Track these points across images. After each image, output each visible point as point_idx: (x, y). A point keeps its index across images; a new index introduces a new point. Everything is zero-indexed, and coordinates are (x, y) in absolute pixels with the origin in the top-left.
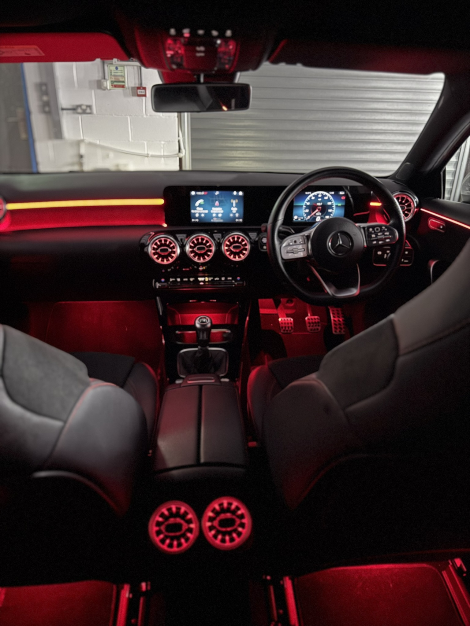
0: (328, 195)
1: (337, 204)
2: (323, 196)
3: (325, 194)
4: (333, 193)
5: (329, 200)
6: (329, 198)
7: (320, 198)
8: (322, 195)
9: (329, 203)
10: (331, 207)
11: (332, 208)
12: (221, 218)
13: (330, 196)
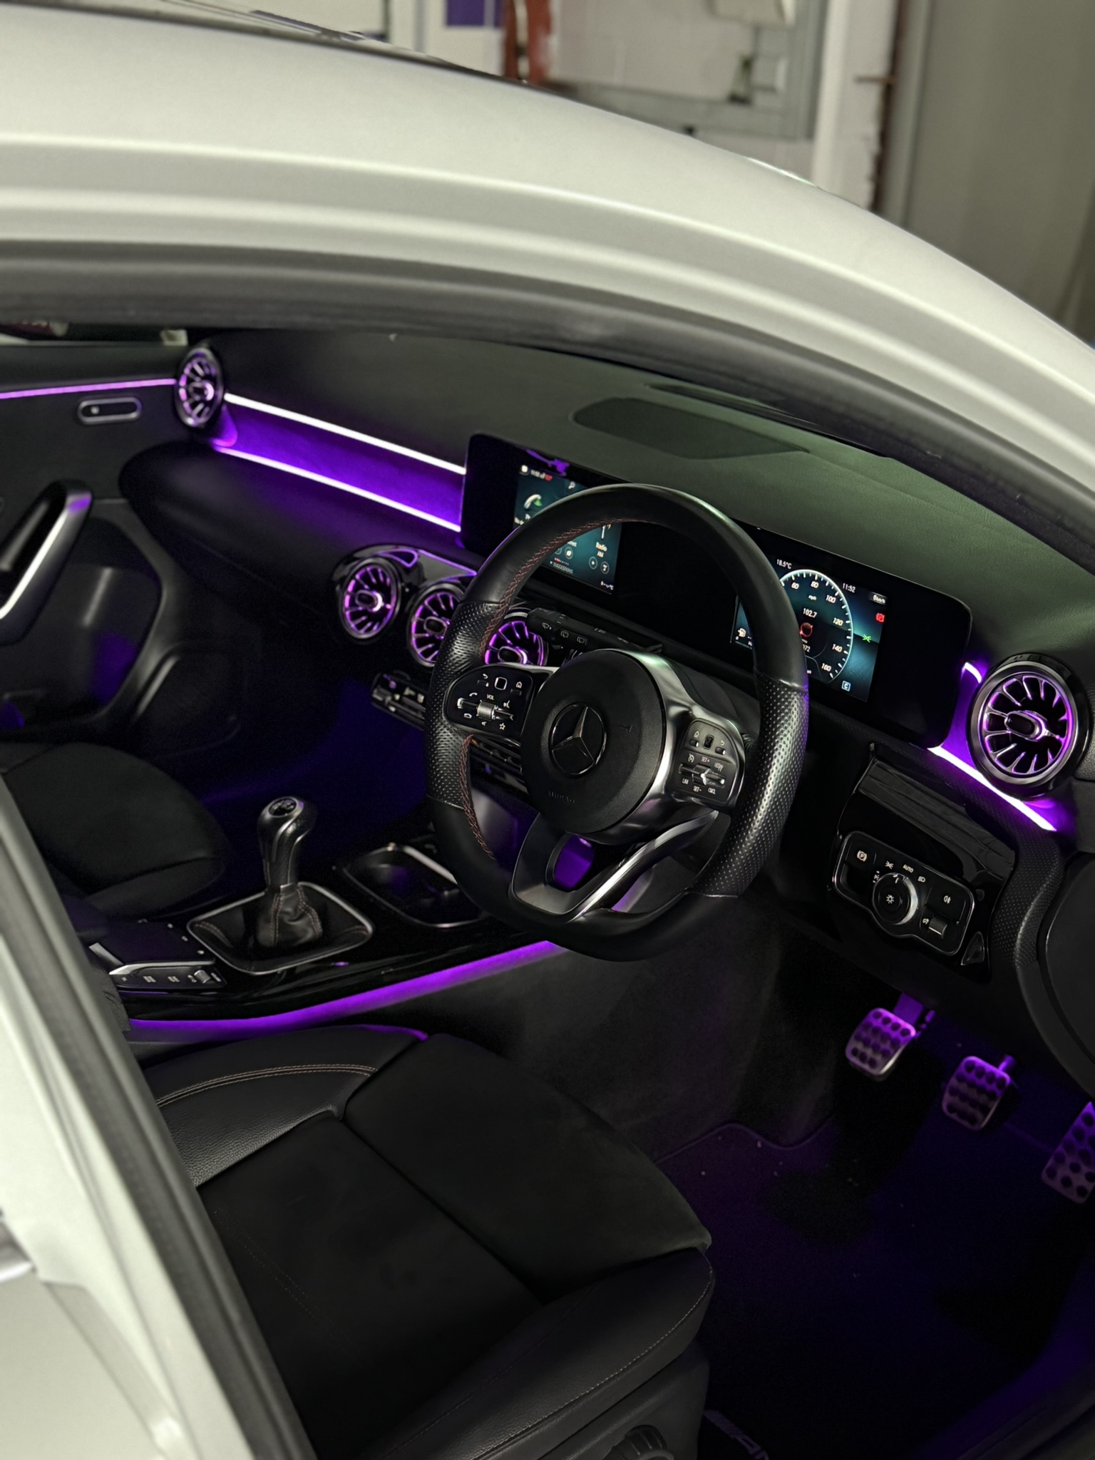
0: (839, 593)
1: (858, 633)
2: (825, 590)
3: (830, 586)
4: (852, 589)
5: (838, 609)
6: (839, 603)
7: (814, 592)
8: (822, 583)
9: (838, 622)
10: (841, 635)
11: (844, 644)
12: (571, 563)
13: (843, 598)
